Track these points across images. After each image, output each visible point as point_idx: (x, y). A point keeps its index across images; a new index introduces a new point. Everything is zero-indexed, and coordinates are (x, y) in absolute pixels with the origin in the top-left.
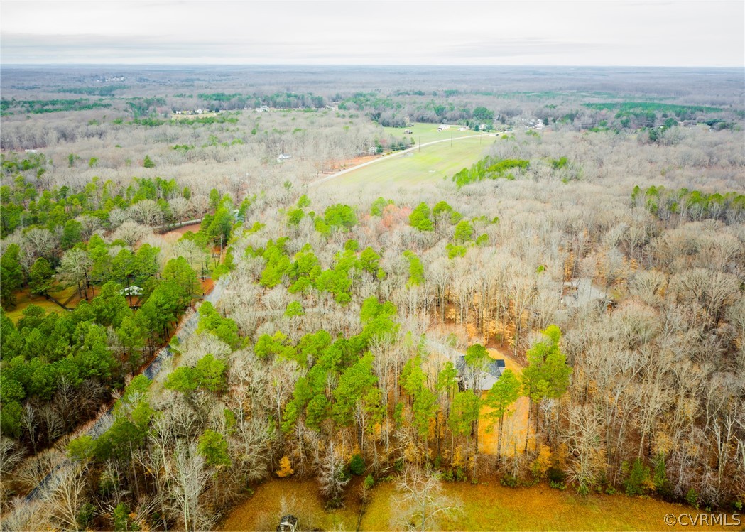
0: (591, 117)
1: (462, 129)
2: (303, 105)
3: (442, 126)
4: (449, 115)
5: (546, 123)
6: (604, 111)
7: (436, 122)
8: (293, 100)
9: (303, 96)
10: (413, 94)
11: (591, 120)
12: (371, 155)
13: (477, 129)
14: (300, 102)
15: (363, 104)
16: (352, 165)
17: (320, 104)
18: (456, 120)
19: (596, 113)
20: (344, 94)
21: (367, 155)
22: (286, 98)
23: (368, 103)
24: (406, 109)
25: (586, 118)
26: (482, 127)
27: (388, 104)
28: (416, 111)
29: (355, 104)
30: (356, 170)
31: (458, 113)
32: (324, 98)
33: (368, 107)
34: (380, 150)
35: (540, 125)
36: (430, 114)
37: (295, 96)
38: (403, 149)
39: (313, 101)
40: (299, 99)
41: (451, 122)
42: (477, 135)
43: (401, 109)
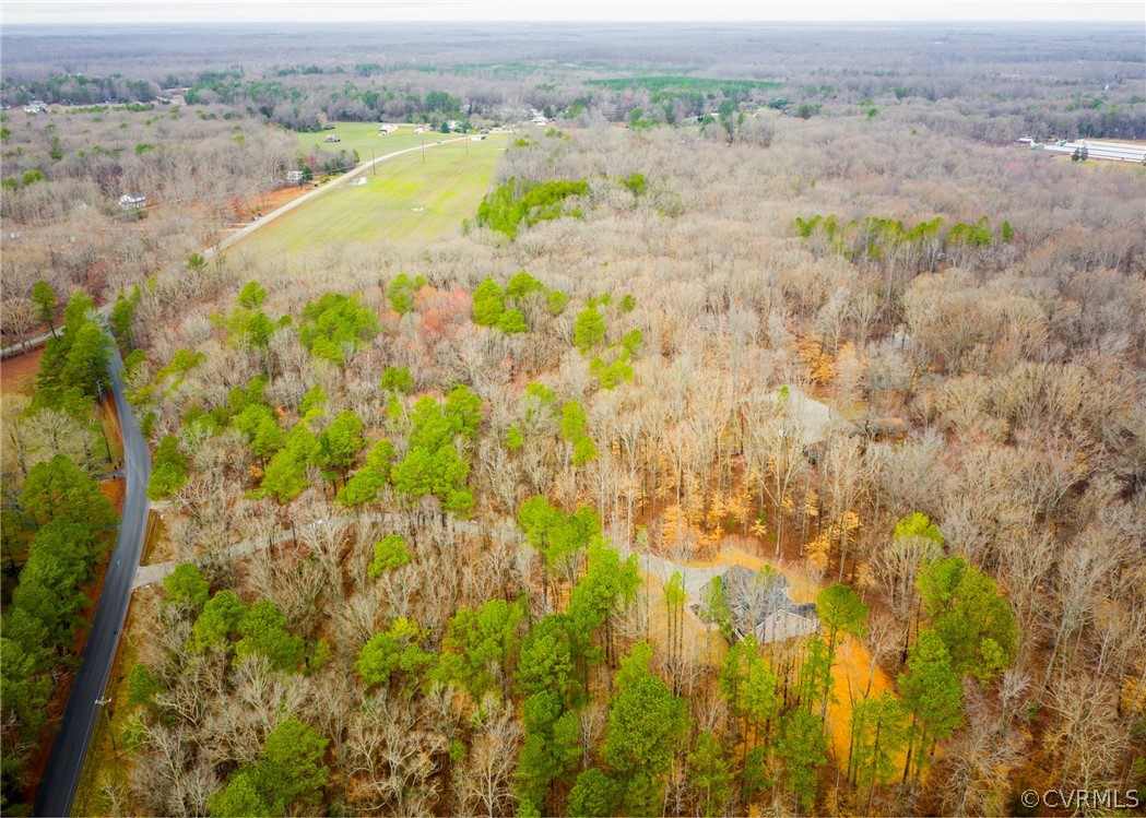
0: (613, 102)
1: (420, 130)
2: (114, 97)
3: (385, 126)
4: (387, 107)
5: (548, 115)
6: (628, 92)
7: (370, 120)
8: (91, 88)
9: (110, 83)
10: (304, 73)
11: (615, 107)
12: (293, 186)
13: (445, 130)
14: (106, 92)
15: (231, 93)
16: (270, 208)
17: (145, 95)
18: (401, 114)
19: (618, 96)
20: (182, 74)
21: (286, 186)
22: (77, 85)
23: (239, 90)
24: (312, 99)
25: (606, 103)
26: (453, 124)
27: (276, 91)
28: (331, 102)
29: (214, 93)
30: (281, 216)
31: (401, 103)
32: (151, 83)
33: (241, 98)
34: (308, 176)
35: (540, 119)
36: (357, 106)
37: (95, 81)
38: (344, 171)
39: (131, 89)
40: (102, 86)
41: (394, 119)
42: (447, 139)
43: (302, 99)
